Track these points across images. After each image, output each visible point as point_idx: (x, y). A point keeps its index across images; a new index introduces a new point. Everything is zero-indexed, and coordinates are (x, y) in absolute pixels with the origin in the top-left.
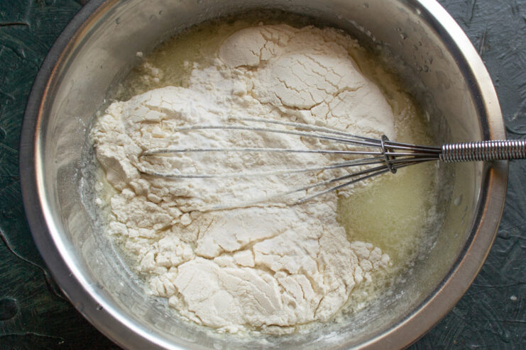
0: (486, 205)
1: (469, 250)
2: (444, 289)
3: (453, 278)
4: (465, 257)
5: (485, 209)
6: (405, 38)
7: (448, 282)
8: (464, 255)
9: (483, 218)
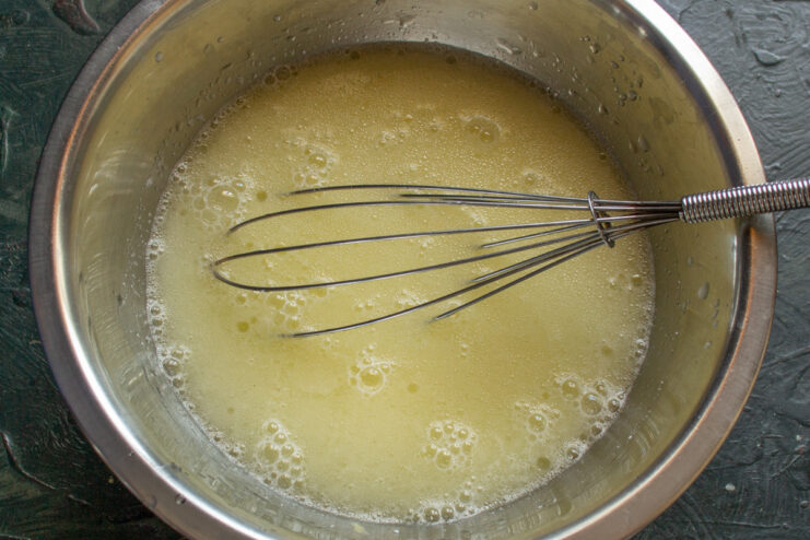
0: (750, 294)
1: (730, 365)
2: (699, 427)
3: (712, 409)
4: (727, 375)
5: (749, 302)
6: (597, 52)
7: (705, 415)
8: (725, 372)
9: (747, 314)
